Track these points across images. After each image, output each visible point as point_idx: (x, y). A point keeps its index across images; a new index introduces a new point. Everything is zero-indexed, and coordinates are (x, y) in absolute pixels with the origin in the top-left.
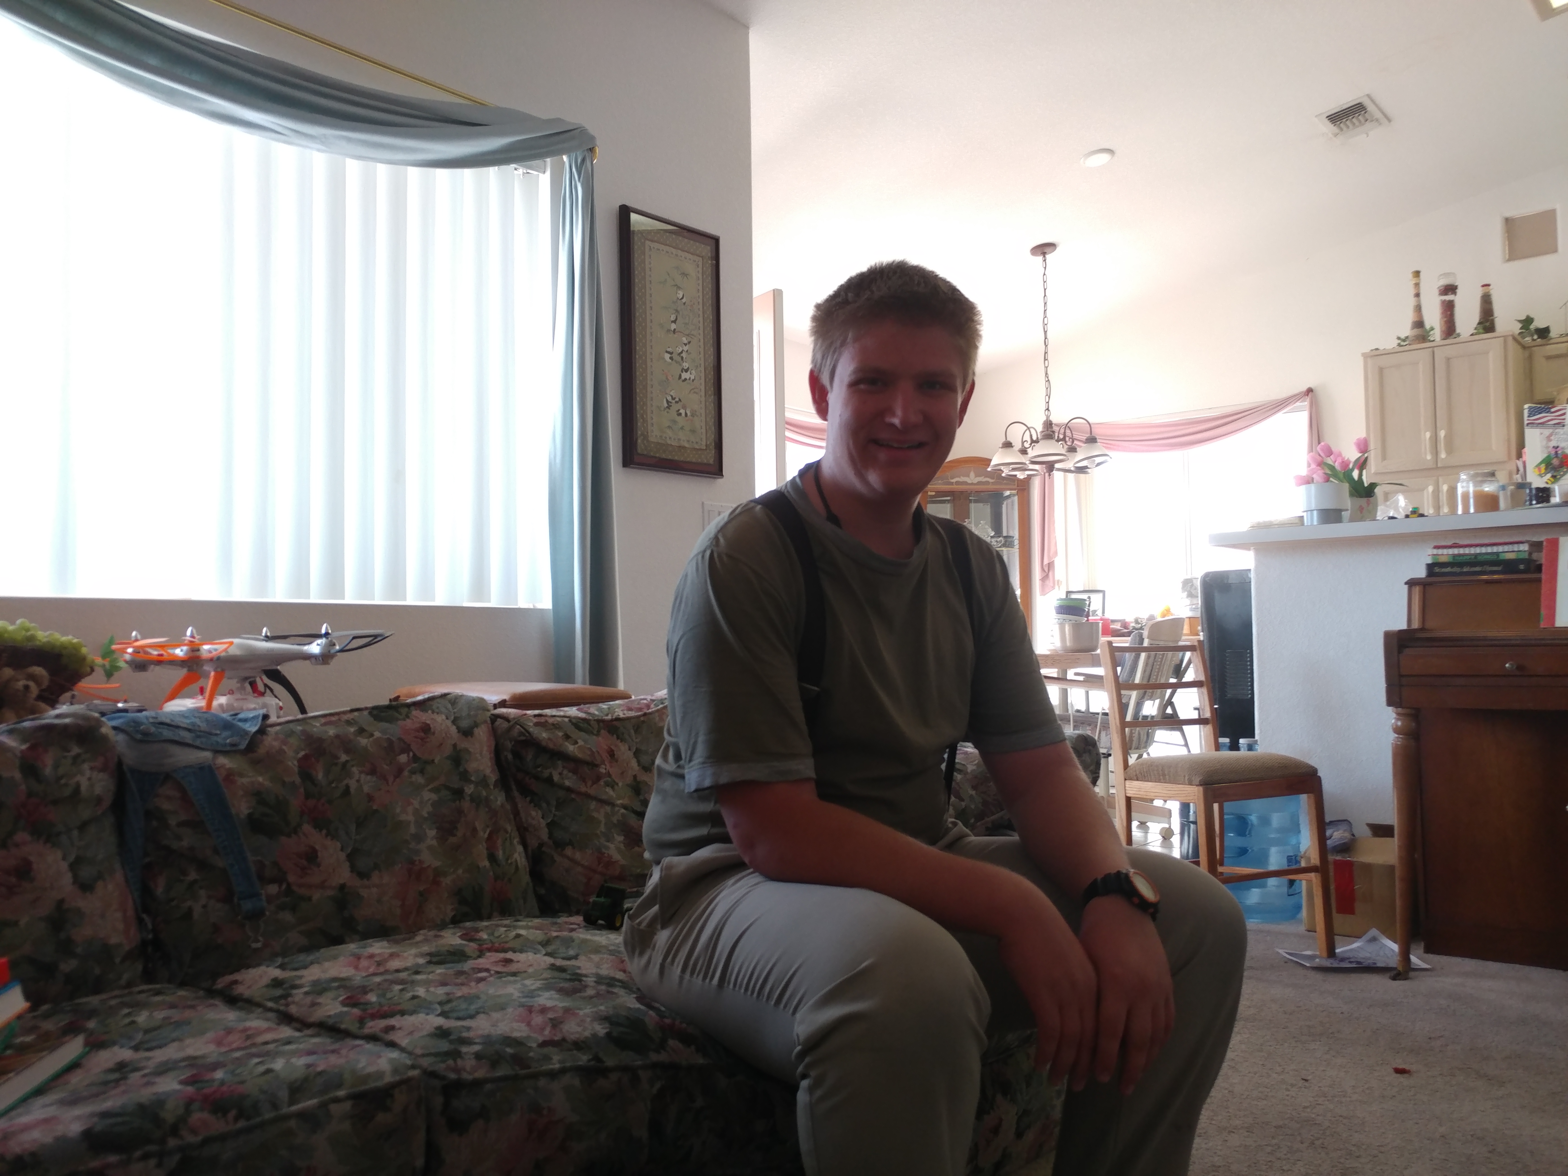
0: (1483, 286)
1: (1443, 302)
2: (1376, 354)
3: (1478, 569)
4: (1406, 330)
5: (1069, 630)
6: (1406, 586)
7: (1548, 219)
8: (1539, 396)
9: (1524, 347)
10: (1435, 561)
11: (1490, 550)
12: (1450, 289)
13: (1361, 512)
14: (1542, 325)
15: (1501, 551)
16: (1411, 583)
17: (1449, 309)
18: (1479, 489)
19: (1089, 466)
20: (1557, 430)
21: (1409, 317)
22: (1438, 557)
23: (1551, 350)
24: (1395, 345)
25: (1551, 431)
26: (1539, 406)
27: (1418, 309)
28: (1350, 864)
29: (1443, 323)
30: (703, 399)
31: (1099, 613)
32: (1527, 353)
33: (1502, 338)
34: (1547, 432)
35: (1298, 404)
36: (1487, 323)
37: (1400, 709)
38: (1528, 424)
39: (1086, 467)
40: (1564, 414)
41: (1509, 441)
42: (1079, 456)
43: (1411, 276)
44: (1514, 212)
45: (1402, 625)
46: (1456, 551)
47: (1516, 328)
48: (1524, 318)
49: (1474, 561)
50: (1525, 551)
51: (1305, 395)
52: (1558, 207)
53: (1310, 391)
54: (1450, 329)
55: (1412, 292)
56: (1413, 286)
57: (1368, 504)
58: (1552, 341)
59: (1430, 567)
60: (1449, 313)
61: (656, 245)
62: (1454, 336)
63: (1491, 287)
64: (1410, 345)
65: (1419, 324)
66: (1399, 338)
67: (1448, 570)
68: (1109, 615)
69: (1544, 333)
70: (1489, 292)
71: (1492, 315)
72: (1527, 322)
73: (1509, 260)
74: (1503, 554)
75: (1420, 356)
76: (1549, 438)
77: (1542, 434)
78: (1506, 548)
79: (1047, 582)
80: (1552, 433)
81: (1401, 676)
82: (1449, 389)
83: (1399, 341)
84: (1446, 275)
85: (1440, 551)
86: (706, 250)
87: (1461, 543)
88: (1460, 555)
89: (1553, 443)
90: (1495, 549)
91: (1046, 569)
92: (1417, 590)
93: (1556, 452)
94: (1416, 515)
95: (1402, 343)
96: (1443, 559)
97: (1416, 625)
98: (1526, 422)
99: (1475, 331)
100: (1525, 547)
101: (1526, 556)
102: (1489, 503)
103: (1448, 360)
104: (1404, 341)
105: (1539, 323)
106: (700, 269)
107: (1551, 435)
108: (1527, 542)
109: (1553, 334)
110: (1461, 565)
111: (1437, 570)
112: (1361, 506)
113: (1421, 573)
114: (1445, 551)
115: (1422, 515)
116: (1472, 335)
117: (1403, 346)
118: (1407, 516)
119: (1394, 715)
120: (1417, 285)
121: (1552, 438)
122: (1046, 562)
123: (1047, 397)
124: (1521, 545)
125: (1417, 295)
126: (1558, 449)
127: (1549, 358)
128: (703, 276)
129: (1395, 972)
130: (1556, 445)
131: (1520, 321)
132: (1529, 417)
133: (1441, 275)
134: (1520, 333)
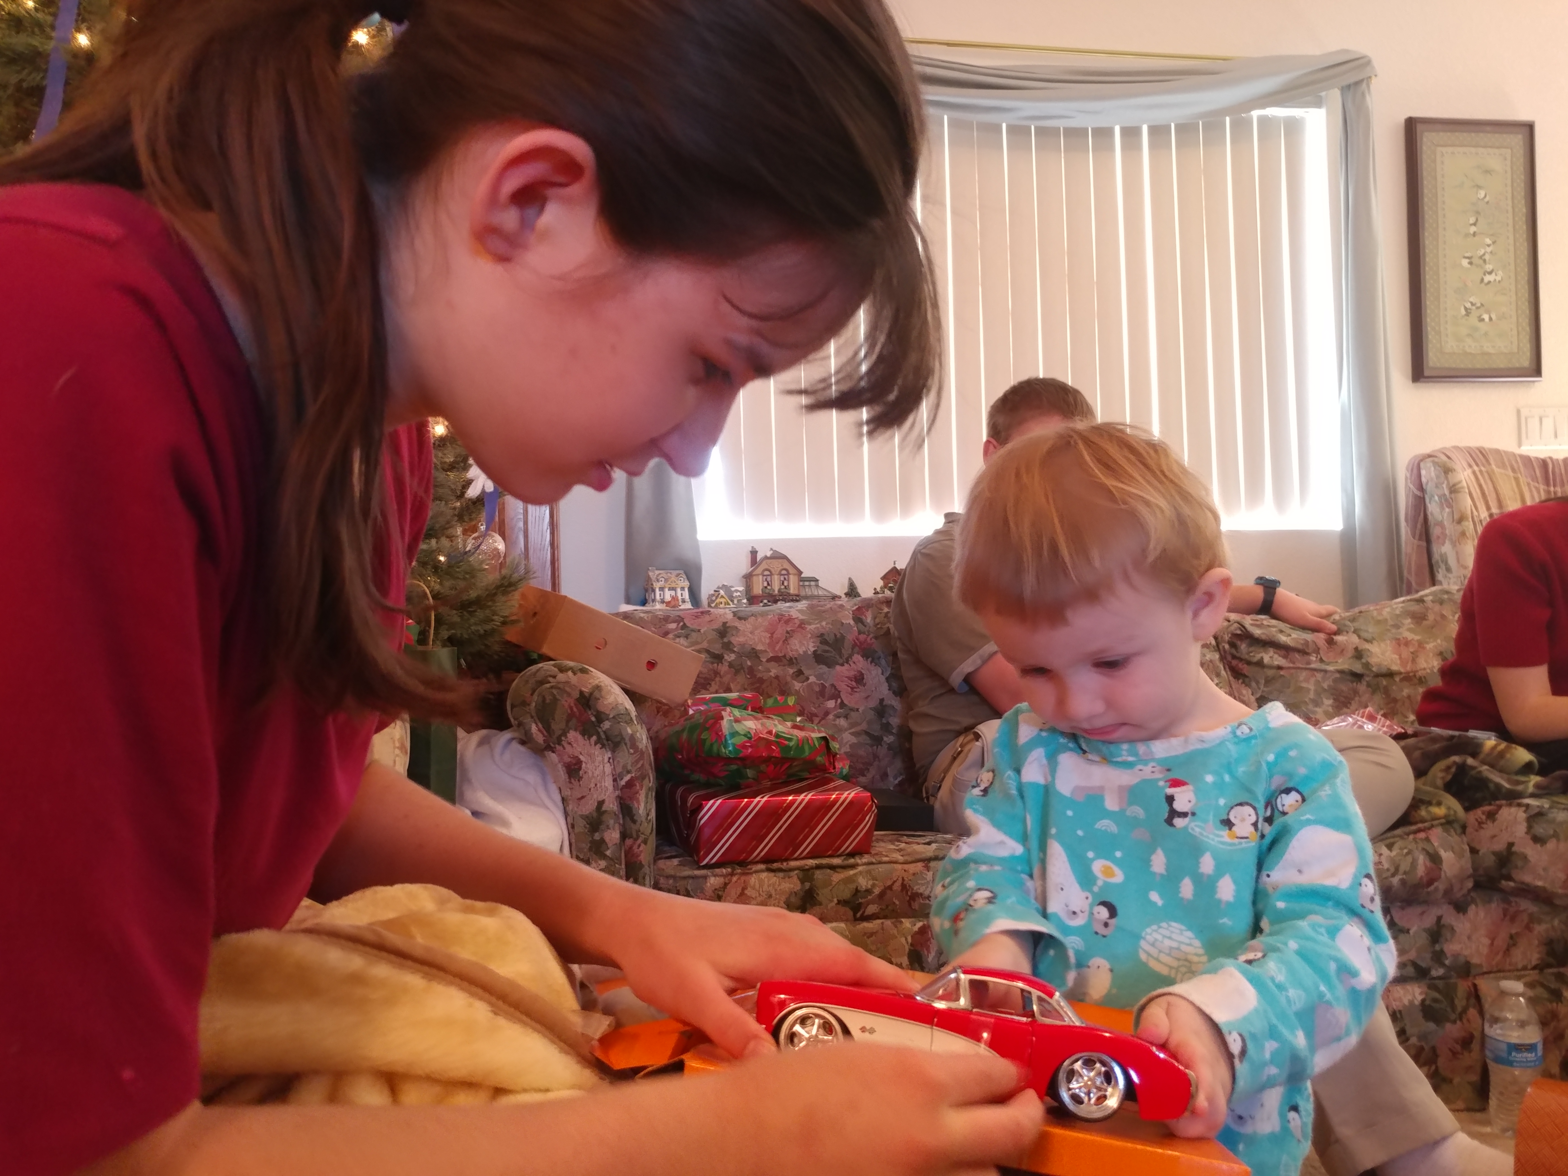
30: (1514, 298)
61: (1450, 150)
86: (1517, 140)
106: (1508, 162)
128: (1512, 168)
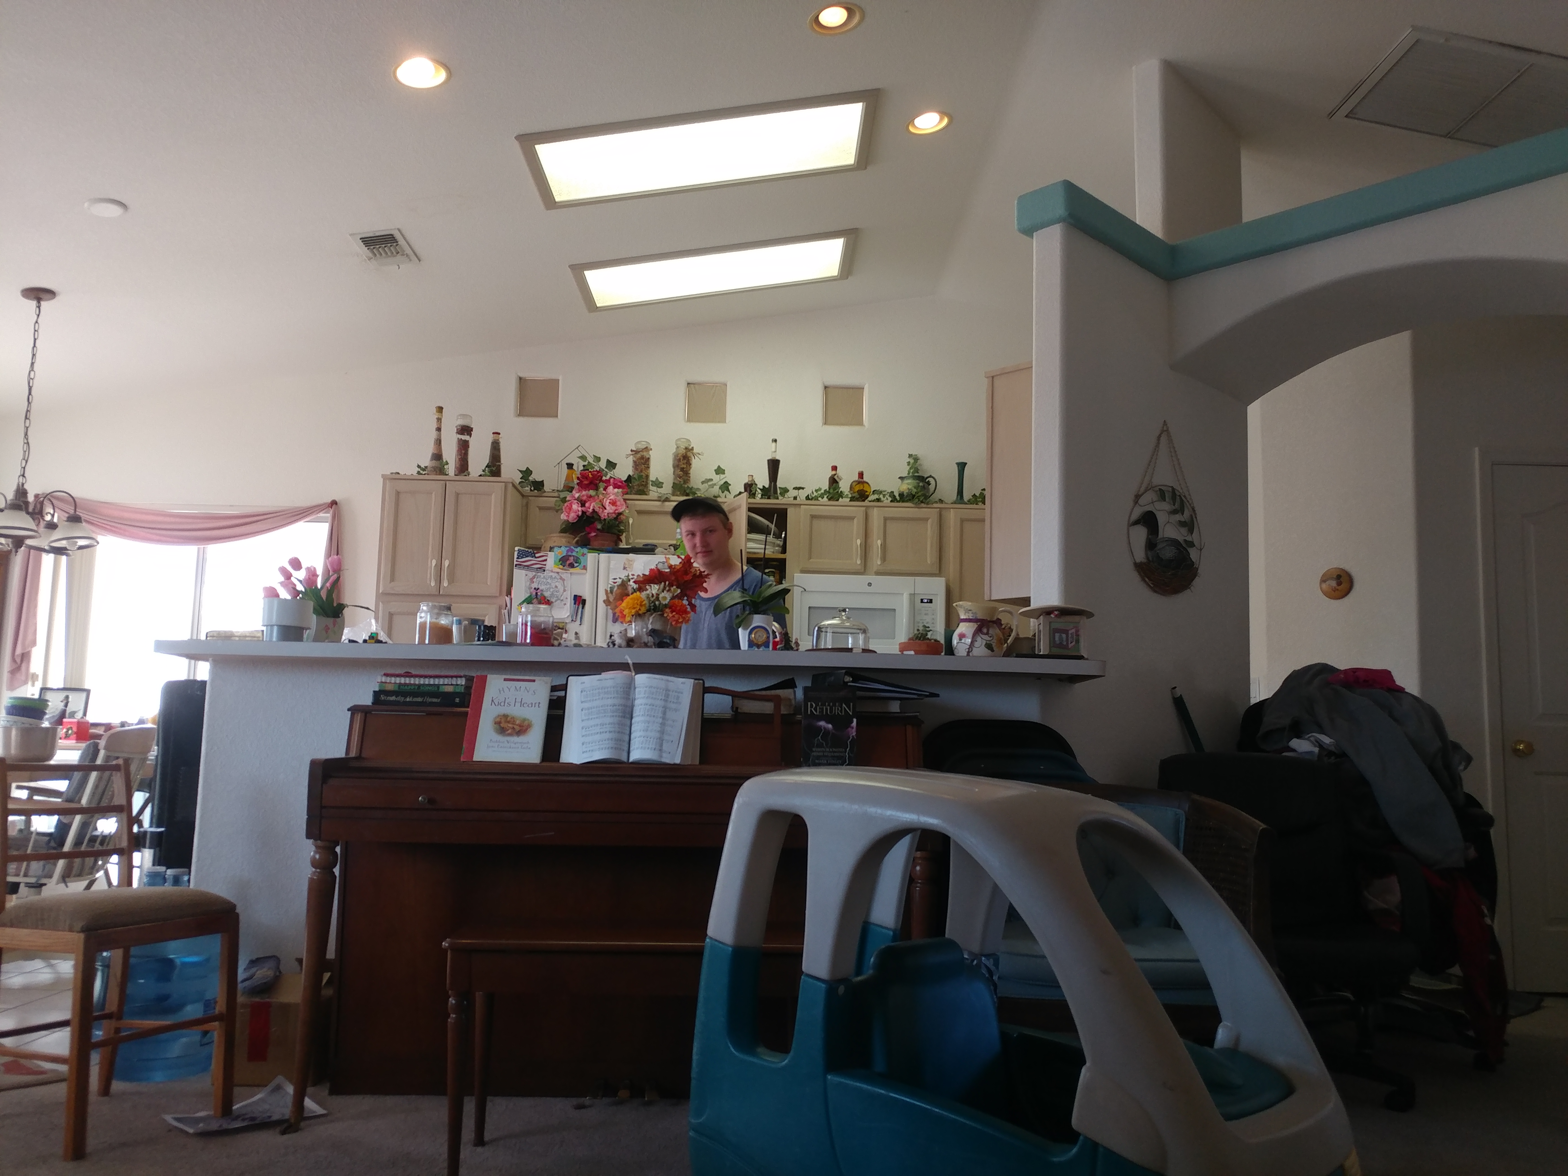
0: (493, 433)
1: (460, 440)
2: (395, 477)
3: (419, 699)
4: (426, 461)
5: (17, 735)
6: (350, 712)
7: (552, 385)
8: (531, 542)
9: (523, 496)
10: (383, 688)
11: (432, 681)
12: (466, 430)
13: (327, 632)
14: (539, 479)
15: (441, 683)
16: (354, 710)
17: (464, 447)
18: (434, 620)
19: (68, 548)
20: (539, 574)
21: (430, 449)
22: (384, 685)
23: (543, 501)
24: (415, 473)
25: (534, 573)
26: (527, 550)
27: (438, 442)
28: (268, 1005)
29: (457, 459)
31: (79, 715)
32: (525, 501)
33: (504, 484)
34: (531, 574)
35: (321, 515)
36: (494, 468)
37: (319, 842)
38: (516, 565)
39: (65, 549)
40: (546, 560)
41: (501, 578)
42: (57, 534)
43: (435, 410)
44: (527, 374)
45: (339, 752)
46: (403, 680)
47: (517, 478)
48: (525, 469)
49: (417, 691)
50: (462, 685)
51: (329, 506)
52: (560, 378)
53: (334, 503)
54: (463, 467)
55: (435, 425)
56: (436, 420)
57: (334, 625)
58: (545, 494)
59: (376, 694)
60: (463, 452)
62: (465, 473)
63: (500, 436)
64: (428, 474)
65: (438, 456)
66: (419, 466)
67: (393, 698)
68: (91, 718)
69: (539, 485)
70: (498, 440)
71: (500, 461)
72: (527, 473)
73: (519, 415)
74: (444, 687)
75: (434, 486)
76: (532, 580)
77: (526, 575)
78: (446, 681)
79: (18, 675)
80: (535, 575)
81: (322, 807)
82: (456, 522)
83: (419, 470)
84: (464, 416)
85: (388, 679)
87: (414, 672)
88: (405, 684)
89: (535, 585)
90: (437, 681)
91: (18, 660)
92: (358, 717)
93: (537, 593)
94: (373, 641)
95: (421, 472)
96: (389, 687)
97: (353, 754)
98: (515, 563)
99: (483, 473)
100: (462, 681)
101: (462, 690)
102: (442, 635)
103: (457, 495)
104: (424, 470)
105: (535, 476)
107: (534, 577)
108: (465, 676)
109: (547, 487)
110: (405, 694)
111: (383, 697)
112: (327, 626)
113: (367, 700)
114: (393, 680)
115: (381, 642)
116: (480, 476)
117: (422, 474)
118: (365, 641)
119: (313, 848)
120: (439, 420)
121: (535, 580)
122: (19, 651)
123: (24, 462)
124: (459, 679)
125: (439, 429)
126: (539, 590)
127: (541, 508)
129: (285, 1125)
130: (537, 587)
131: (521, 471)
132: (517, 558)
133: (460, 415)
134: (520, 483)
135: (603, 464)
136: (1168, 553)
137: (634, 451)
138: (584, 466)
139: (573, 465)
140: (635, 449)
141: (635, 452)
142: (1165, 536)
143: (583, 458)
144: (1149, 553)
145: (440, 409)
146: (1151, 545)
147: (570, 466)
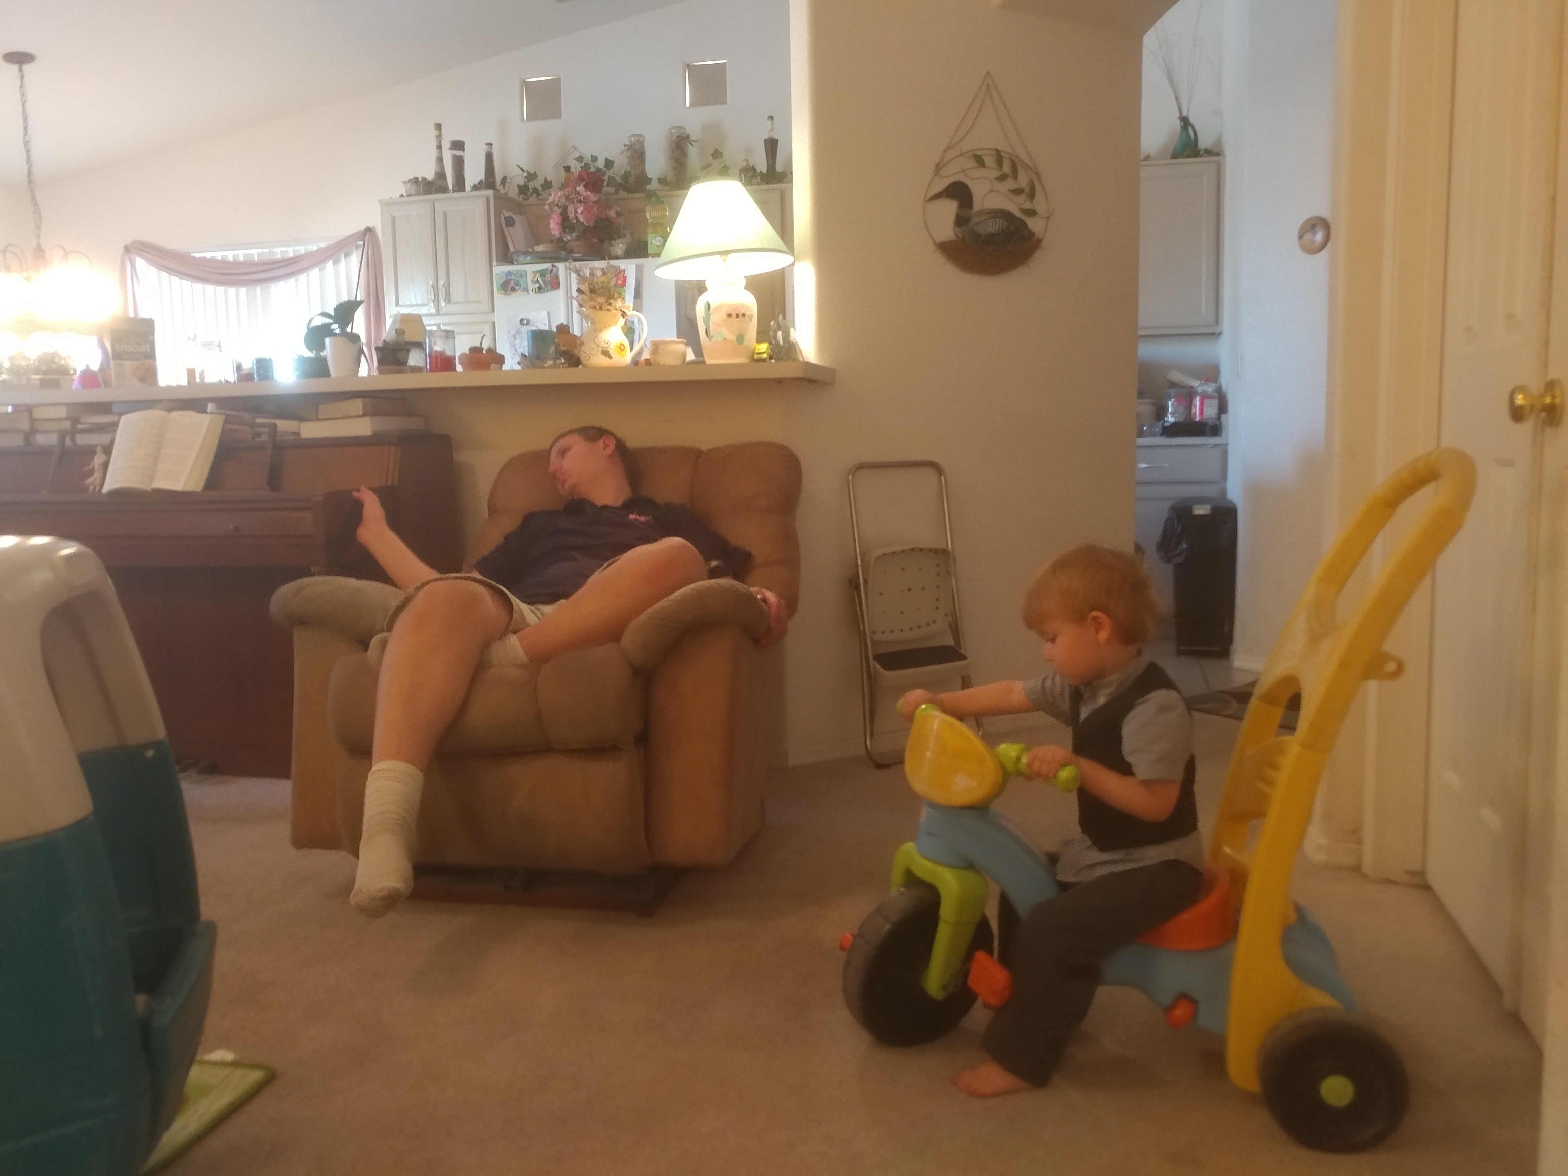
0: (486, 145)
1: (455, 157)
2: (390, 202)
7: (555, 86)
12: (458, 145)
17: (459, 163)
27: (440, 160)
29: (455, 169)
43: (435, 127)
51: (363, 234)
52: (563, 78)
53: (368, 230)
54: (460, 179)
55: (436, 143)
56: (437, 137)
60: (459, 166)
63: (495, 147)
65: (441, 175)
70: (491, 151)
71: (494, 173)
73: (527, 120)
75: (424, 207)
84: (457, 131)
103: (445, 213)
120: (439, 136)
125: (439, 146)
135: (600, 164)
136: (991, 227)
137: (627, 145)
138: (581, 167)
139: (570, 167)
140: (628, 144)
141: (630, 147)
142: (985, 207)
143: (580, 159)
144: (958, 230)
145: (438, 126)
146: (961, 221)
147: (568, 169)
